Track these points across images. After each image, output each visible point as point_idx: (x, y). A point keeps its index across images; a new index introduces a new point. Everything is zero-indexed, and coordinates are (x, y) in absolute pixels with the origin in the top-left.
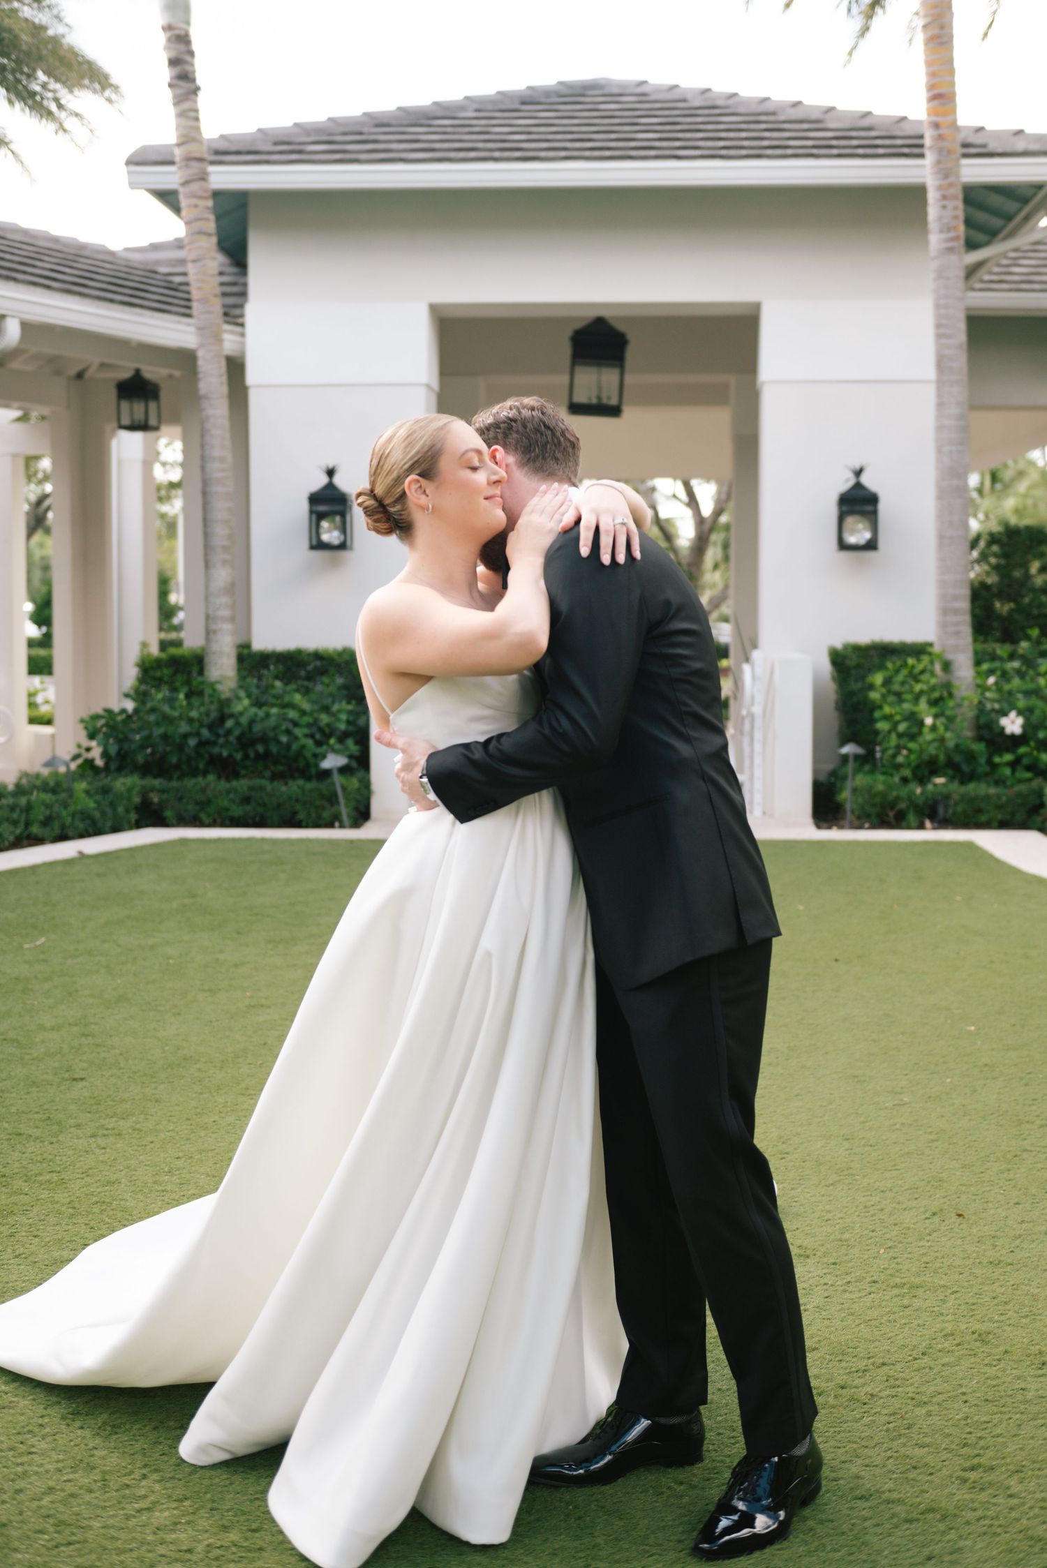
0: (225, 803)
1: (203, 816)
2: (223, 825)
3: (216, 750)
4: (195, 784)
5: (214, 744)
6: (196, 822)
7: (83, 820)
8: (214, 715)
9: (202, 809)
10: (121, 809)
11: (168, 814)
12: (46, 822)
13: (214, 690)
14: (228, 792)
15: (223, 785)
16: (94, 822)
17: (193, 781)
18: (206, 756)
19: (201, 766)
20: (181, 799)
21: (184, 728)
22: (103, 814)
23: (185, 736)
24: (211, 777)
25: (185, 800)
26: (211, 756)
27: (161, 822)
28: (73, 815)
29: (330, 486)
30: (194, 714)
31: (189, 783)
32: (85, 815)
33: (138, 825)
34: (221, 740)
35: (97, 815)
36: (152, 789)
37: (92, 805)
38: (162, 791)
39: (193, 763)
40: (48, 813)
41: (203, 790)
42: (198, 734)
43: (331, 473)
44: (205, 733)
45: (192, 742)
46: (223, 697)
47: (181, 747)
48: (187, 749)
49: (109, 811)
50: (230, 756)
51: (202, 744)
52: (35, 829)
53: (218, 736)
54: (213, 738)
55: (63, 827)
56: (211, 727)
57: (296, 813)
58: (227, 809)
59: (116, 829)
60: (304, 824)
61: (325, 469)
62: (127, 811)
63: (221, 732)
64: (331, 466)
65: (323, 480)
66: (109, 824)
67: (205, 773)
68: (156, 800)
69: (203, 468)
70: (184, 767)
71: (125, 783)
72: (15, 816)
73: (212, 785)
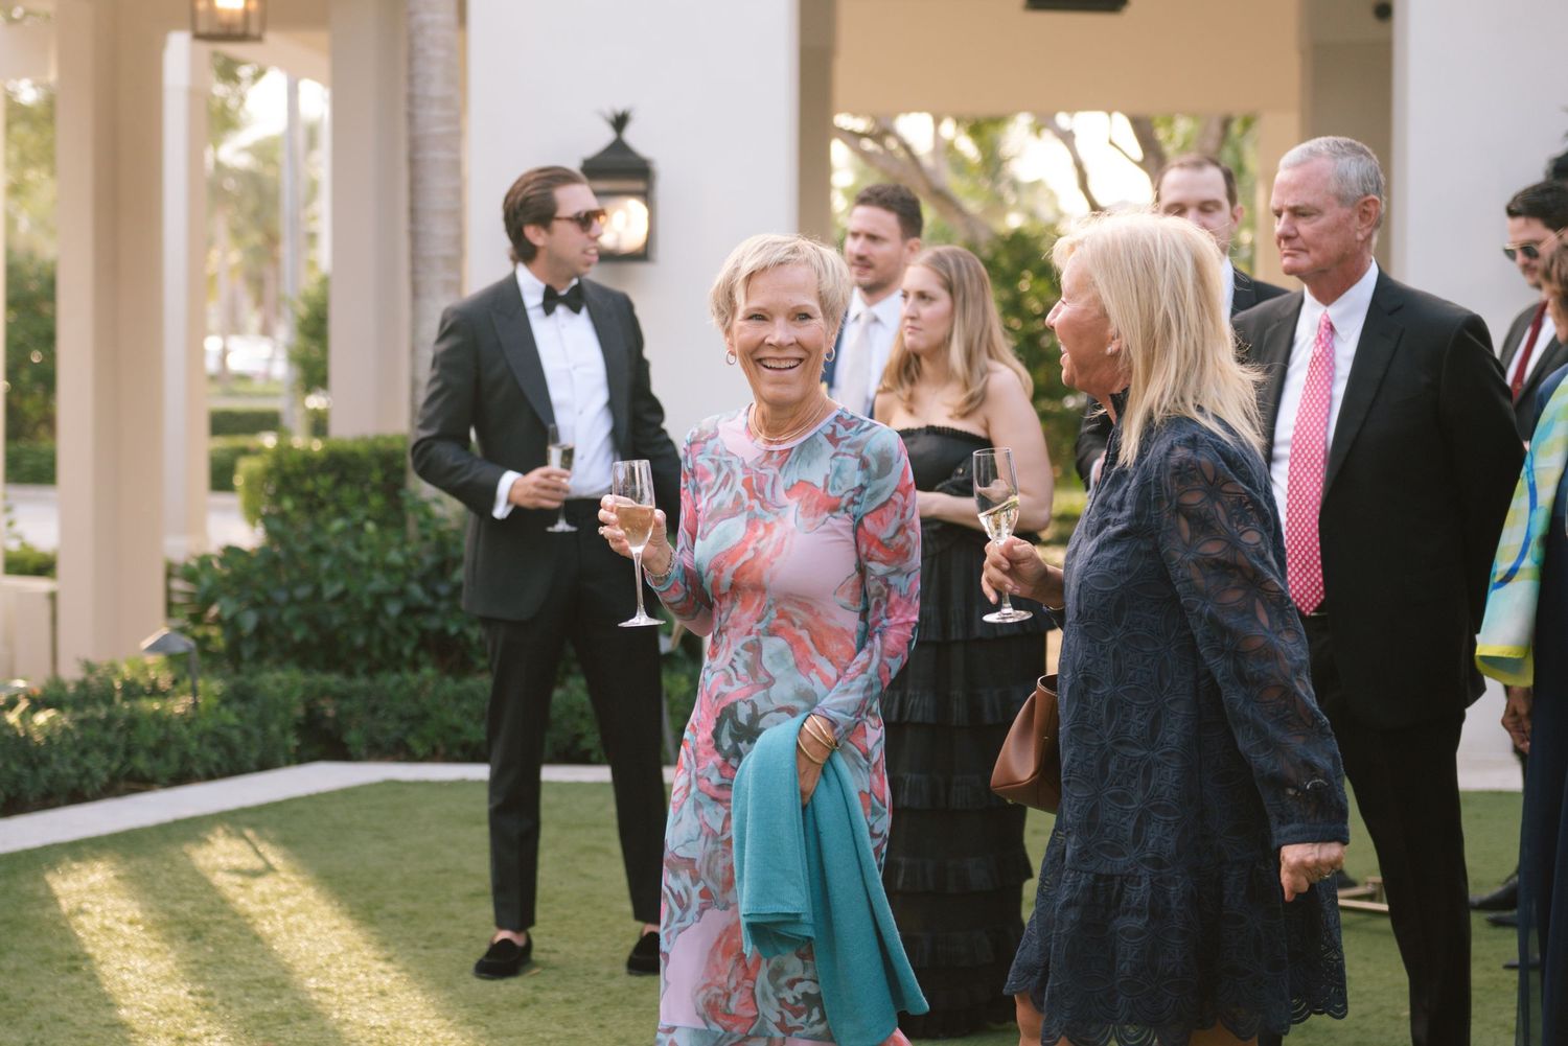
0: (456, 719)
1: (413, 742)
2: (449, 758)
3: (434, 623)
4: (398, 686)
5: (430, 611)
6: (401, 752)
7: (213, 746)
8: (429, 560)
9: (411, 729)
10: (274, 728)
11: (353, 737)
12: (156, 753)
13: (429, 516)
14: (459, 698)
15: (450, 685)
16: (231, 750)
17: (396, 678)
18: (416, 634)
19: (407, 651)
20: (374, 710)
21: (380, 582)
22: (247, 734)
23: (379, 599)
24: (428, 671)
25: (381, 713)
26: (424, 632)
27: (338, 752)
28: (201, 738)
29: (619, 147)
30: (395, 557)
31: (389, 680)
32: (218, 739)
33: (301, 757)
34: (443, 606)
35: (237, 736)
36: (325, 692)
37: (232, 719)
38: (343, 697)
39: (393, 647)
40: (161, 732)
41: (414, 695)
42: (401, 593)
43: (620, 122)
44: (416, 590)
45: (394, 608)
46: (443, 527)
47: (371, 619)
48: (383, 622)
49: (257, 732)
50: (461, 633)
51: (412, 610)
52: (141, 763)
53: (436, 596)
54: (428, 602)
55: (185, 758)
56: (424, 581)
57: (580, 736)
58: (457, 730)
59: (264, 765)
60: (594, 757)
61: (612, 117)
62: (283, 732)
63: (443, 589)
64: (620, 109)
65: (607, 136)
66: (255, 754)
67: (415, 666)
68: (330, 712)
69: (411, 117)
70: (376, 653)
71: (278, 680)
72: (110, 737)
73: (430, 688)
